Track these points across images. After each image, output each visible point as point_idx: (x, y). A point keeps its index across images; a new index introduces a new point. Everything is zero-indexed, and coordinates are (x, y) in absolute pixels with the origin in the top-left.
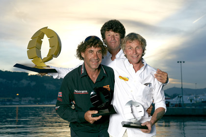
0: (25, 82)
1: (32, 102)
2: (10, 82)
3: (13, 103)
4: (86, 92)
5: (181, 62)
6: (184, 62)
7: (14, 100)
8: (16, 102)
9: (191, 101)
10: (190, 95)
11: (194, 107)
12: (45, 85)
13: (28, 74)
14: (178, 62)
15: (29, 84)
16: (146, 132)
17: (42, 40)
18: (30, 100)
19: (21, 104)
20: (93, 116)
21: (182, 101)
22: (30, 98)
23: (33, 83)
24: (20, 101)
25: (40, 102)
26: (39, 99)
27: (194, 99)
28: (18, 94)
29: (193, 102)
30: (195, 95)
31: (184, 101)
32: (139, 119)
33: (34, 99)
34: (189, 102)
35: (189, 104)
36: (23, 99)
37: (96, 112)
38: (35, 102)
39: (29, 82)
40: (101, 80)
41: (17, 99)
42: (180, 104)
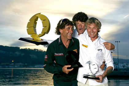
0: (17, 53)
1: (22, 66)
2: (8, 53)
3: (10, 67)
4: (62, 54)
5: (117, 42)
6: (119, 42)
7: (10, 65)
8: (12, 66)
9: (124, 67)
10: (123, 63)
11: (125, 71)
12: (30, 55)
13: (19, 48)
14: (116, 42)
15: (20, 54)
16: (98, 82)
17: (37, 21)
18: (20, 65)
19: (15, 67)
20: (68, 68)
21: (118, 67)
22: (21, 64)
23: (23, 54)
24: (14, 65)
25: (27, 66)
26: (26, 64)
27: (125, 66)
28: (13, 61)
29: (125, 68)
30: (126, 63)
31: (119, 67)
32: (94, 73)
33: (23, 64)
34: (123, 68)
35: (123, 69)
36: (16, 64)
37: (70, 66)
38: (24, 66)
39: (20, 53)
40: (71, 46)
41: (12, 64)
42: (116, 69)
